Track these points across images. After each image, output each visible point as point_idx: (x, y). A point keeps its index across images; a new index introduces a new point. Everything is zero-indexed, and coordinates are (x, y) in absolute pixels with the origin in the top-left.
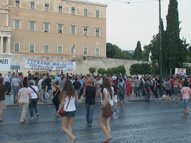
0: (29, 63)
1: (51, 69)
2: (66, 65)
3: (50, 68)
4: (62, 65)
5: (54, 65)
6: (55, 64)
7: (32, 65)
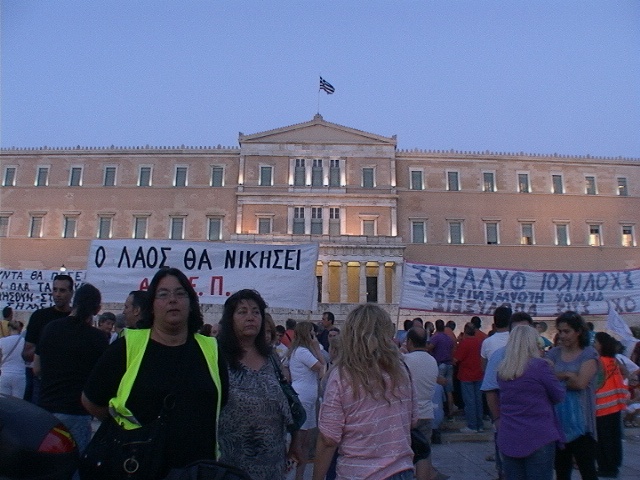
0: (423, 284)
1: (534, 307)
2: (601, 284)
3: (528, 303)
4: (583, 285)
5: (546, 291)
6: (553, 280)
7: (436, 290)
